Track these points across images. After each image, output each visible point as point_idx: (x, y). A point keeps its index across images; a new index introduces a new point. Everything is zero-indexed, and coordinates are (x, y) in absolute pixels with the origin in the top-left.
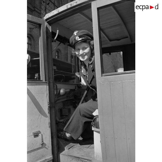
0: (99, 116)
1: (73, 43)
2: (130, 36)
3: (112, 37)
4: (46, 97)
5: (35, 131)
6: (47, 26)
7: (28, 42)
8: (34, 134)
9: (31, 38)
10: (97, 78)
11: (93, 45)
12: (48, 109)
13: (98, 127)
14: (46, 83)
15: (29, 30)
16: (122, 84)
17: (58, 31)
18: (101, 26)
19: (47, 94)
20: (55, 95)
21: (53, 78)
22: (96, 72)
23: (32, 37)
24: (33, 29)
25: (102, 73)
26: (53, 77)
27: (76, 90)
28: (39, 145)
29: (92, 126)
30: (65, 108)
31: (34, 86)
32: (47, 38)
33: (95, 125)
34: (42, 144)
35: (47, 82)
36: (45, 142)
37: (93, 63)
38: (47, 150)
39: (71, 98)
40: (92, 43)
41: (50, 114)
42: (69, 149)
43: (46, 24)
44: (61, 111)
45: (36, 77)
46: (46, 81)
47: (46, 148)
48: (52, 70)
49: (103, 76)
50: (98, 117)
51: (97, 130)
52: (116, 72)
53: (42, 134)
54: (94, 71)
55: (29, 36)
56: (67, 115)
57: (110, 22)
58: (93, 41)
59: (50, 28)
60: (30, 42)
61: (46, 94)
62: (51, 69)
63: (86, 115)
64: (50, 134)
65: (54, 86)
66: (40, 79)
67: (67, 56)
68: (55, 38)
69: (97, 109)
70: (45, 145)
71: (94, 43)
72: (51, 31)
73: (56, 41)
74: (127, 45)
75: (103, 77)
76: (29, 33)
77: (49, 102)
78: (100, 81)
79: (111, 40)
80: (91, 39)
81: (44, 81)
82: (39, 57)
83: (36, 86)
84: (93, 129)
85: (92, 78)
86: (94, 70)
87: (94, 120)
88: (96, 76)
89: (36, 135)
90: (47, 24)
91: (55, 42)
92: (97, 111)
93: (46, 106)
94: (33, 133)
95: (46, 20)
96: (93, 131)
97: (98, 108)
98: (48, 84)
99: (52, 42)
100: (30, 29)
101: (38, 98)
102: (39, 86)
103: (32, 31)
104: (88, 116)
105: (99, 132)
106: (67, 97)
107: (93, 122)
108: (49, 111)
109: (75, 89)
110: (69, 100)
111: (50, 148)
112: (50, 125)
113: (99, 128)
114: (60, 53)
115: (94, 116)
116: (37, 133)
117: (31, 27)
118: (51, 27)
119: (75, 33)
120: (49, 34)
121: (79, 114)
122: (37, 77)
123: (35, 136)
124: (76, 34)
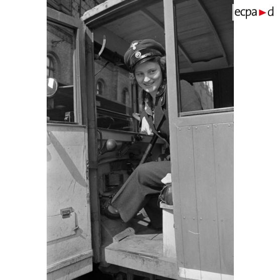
0: (173, 184)
1: (131, 63)
2: (226, 54)
3: (195, 56)
4: (84, 152)
5: (65, 207)
6: (87, 33)
7: (48, 66)
8: (63, 212)
9: (54, 58)
10: (170, 120)
11: (165, 64)
12: (87, 172)
13: (170, 203)
14: (84, 129)
15: (51, 44)
16: (213, 129)
17: (105, 41)
18: (178, 34)
19: (85, 146)
20: (99, 150)
21: (95, 121)
22: (169, 109)
23: (56, 57)
24: (58, 42)
25: (179, 112)
26: (95, 119)
27: (133, 143)
28: (70, 231)
29: (161, 201)
30: (113, 173)
31: (63, 132)
32: (87, 52)
33: (166, 198)
34: (76, 230)
35: (85, 126)
36: (80, 226)
37: (164, 94)
38: (84, 240)
39: (124, 158)
40: (164, 61)
41: (90, 180)
42: (120, 241)
43: (85, 28)
44: (107, 177)
45: (66, 118)
46: (83, 124)
47: (82, 237)
48: (94, 107)
49: (180, 115)
50: (171, 186)
51: (169, 207)
52: (203, 109)
53: (75, 213)
54: (166, 109)
55: (51, 55)
56: (117, 186)
57: (193, 29)
58: (164, 57)
59: (91, 36)
60: (52, 66)
61: (83, 147)
62: (92, 105)
63: (150, 183)
64: (89, 214)
65: (96, 135)
66: (74, 121)
67: (116, 91)
68: (100, 53)
69: (170, 172)
70: (81, 231)
71: (167, 60)
72: (93, 41)
73: (101, 57)
74: (221, 70)
75: (181, 117)
76: (51, 49)
77: (87, 159)
78: (175, 124)
79: (193, 61)
80: (160, 54)
81: (81, 124)
82: (73, 84)
83: (66, 132)
84: (162, 205)
85: (161, 119)
86: (165, 106)
87: (164, 190)
88: (168, 116)
89: (66, 214)
90: (87, 28)
91: (99, 59)
92: (169, 176)
93: (83, 166)
94: (61, 210)
95: (86, 21)
96: (162, 209)
97: (172, 171)
98: (86, 130)
99: (95, 59)
100: (53, 42)
101: (70, 153)
102: (72, 132)
103: (56, 46)
104: (153, 184)
105: (171, 211)
106: (118, 155)
107: (162, 194)
108: (88, 174)
109: (131, 142)
110: (121, 160)
111: (89, 237)
112: (88, 199)
113: (172, 204)
114: (103, 86)
115: (164, 185)
116: (68, 211)
117: (54, 40)
118: (93, 33)
119: (134, 46)
120: (90, 47)
121: (137, 180)
122: (68, 118)
123: (64, 215)
124: (134, 48)
